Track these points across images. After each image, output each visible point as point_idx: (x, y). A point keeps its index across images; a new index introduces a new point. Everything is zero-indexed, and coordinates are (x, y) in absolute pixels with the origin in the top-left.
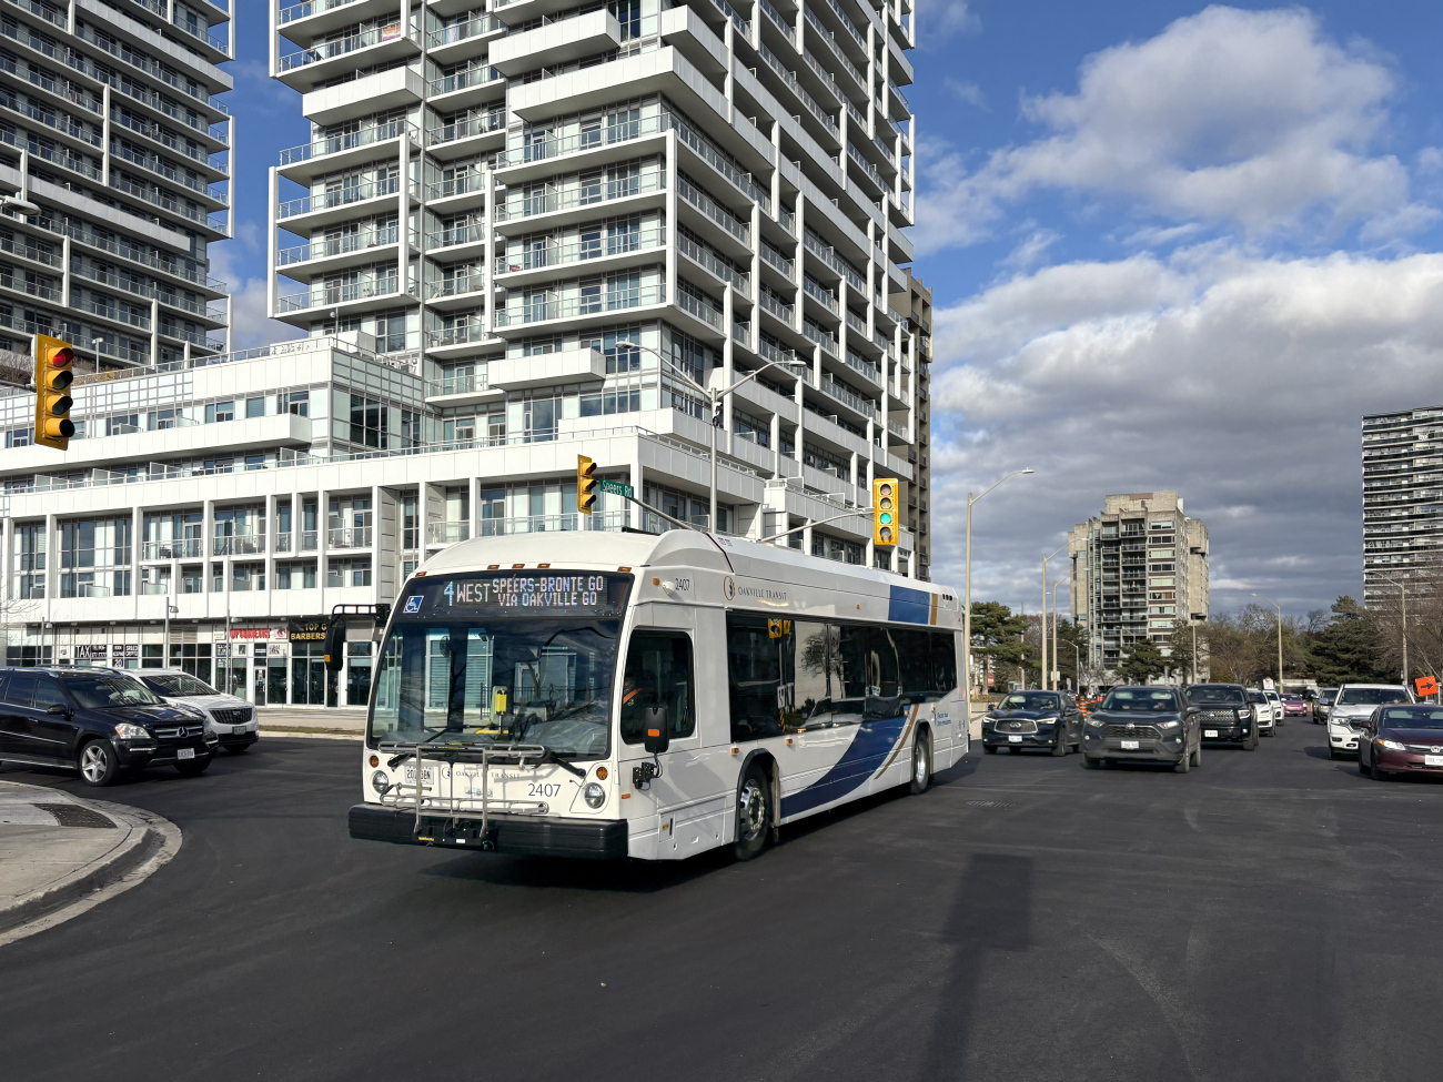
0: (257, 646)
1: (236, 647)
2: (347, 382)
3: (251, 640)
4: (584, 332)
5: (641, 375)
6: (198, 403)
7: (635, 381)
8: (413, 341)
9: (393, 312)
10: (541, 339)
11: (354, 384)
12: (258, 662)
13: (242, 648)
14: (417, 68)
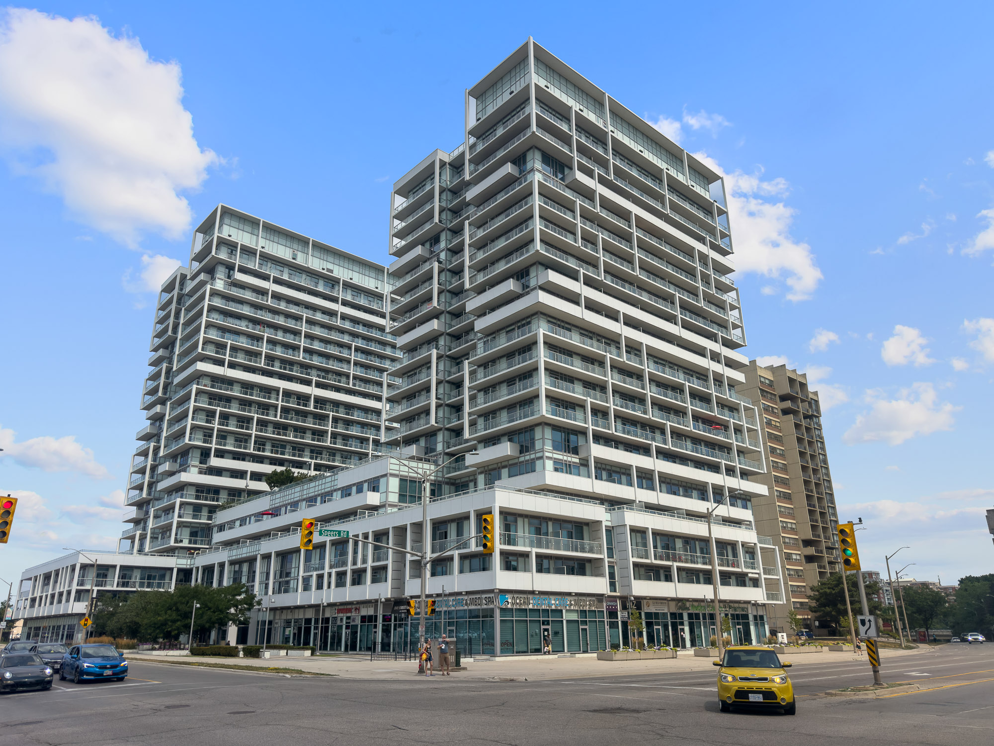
0: (348, 618)
1: (339, 619)
2: (397, 472)
3: (345, 615)
4: (510, 435)
5: (535, 453)
6: (339, 489)
7: (533, 456)
8: (440, 447)
9: (431, 434)
10: (491, 440)
11: (401, 473)
12: (347, 627)
13: (342, 619)
14: (442, 318)
